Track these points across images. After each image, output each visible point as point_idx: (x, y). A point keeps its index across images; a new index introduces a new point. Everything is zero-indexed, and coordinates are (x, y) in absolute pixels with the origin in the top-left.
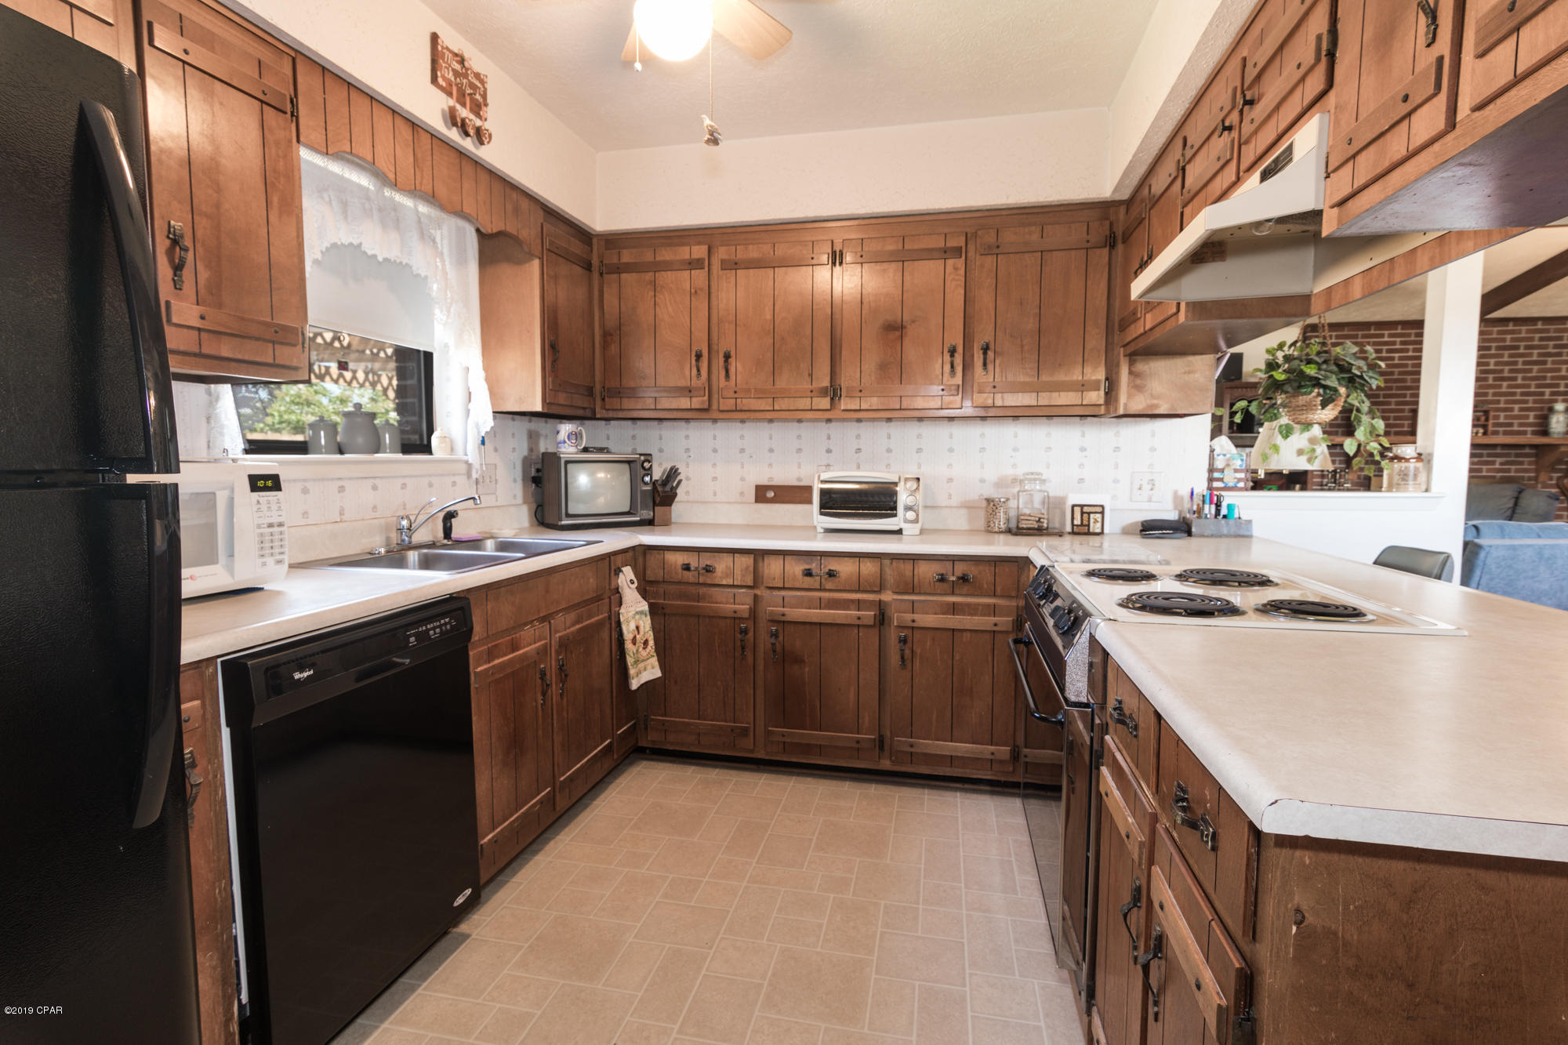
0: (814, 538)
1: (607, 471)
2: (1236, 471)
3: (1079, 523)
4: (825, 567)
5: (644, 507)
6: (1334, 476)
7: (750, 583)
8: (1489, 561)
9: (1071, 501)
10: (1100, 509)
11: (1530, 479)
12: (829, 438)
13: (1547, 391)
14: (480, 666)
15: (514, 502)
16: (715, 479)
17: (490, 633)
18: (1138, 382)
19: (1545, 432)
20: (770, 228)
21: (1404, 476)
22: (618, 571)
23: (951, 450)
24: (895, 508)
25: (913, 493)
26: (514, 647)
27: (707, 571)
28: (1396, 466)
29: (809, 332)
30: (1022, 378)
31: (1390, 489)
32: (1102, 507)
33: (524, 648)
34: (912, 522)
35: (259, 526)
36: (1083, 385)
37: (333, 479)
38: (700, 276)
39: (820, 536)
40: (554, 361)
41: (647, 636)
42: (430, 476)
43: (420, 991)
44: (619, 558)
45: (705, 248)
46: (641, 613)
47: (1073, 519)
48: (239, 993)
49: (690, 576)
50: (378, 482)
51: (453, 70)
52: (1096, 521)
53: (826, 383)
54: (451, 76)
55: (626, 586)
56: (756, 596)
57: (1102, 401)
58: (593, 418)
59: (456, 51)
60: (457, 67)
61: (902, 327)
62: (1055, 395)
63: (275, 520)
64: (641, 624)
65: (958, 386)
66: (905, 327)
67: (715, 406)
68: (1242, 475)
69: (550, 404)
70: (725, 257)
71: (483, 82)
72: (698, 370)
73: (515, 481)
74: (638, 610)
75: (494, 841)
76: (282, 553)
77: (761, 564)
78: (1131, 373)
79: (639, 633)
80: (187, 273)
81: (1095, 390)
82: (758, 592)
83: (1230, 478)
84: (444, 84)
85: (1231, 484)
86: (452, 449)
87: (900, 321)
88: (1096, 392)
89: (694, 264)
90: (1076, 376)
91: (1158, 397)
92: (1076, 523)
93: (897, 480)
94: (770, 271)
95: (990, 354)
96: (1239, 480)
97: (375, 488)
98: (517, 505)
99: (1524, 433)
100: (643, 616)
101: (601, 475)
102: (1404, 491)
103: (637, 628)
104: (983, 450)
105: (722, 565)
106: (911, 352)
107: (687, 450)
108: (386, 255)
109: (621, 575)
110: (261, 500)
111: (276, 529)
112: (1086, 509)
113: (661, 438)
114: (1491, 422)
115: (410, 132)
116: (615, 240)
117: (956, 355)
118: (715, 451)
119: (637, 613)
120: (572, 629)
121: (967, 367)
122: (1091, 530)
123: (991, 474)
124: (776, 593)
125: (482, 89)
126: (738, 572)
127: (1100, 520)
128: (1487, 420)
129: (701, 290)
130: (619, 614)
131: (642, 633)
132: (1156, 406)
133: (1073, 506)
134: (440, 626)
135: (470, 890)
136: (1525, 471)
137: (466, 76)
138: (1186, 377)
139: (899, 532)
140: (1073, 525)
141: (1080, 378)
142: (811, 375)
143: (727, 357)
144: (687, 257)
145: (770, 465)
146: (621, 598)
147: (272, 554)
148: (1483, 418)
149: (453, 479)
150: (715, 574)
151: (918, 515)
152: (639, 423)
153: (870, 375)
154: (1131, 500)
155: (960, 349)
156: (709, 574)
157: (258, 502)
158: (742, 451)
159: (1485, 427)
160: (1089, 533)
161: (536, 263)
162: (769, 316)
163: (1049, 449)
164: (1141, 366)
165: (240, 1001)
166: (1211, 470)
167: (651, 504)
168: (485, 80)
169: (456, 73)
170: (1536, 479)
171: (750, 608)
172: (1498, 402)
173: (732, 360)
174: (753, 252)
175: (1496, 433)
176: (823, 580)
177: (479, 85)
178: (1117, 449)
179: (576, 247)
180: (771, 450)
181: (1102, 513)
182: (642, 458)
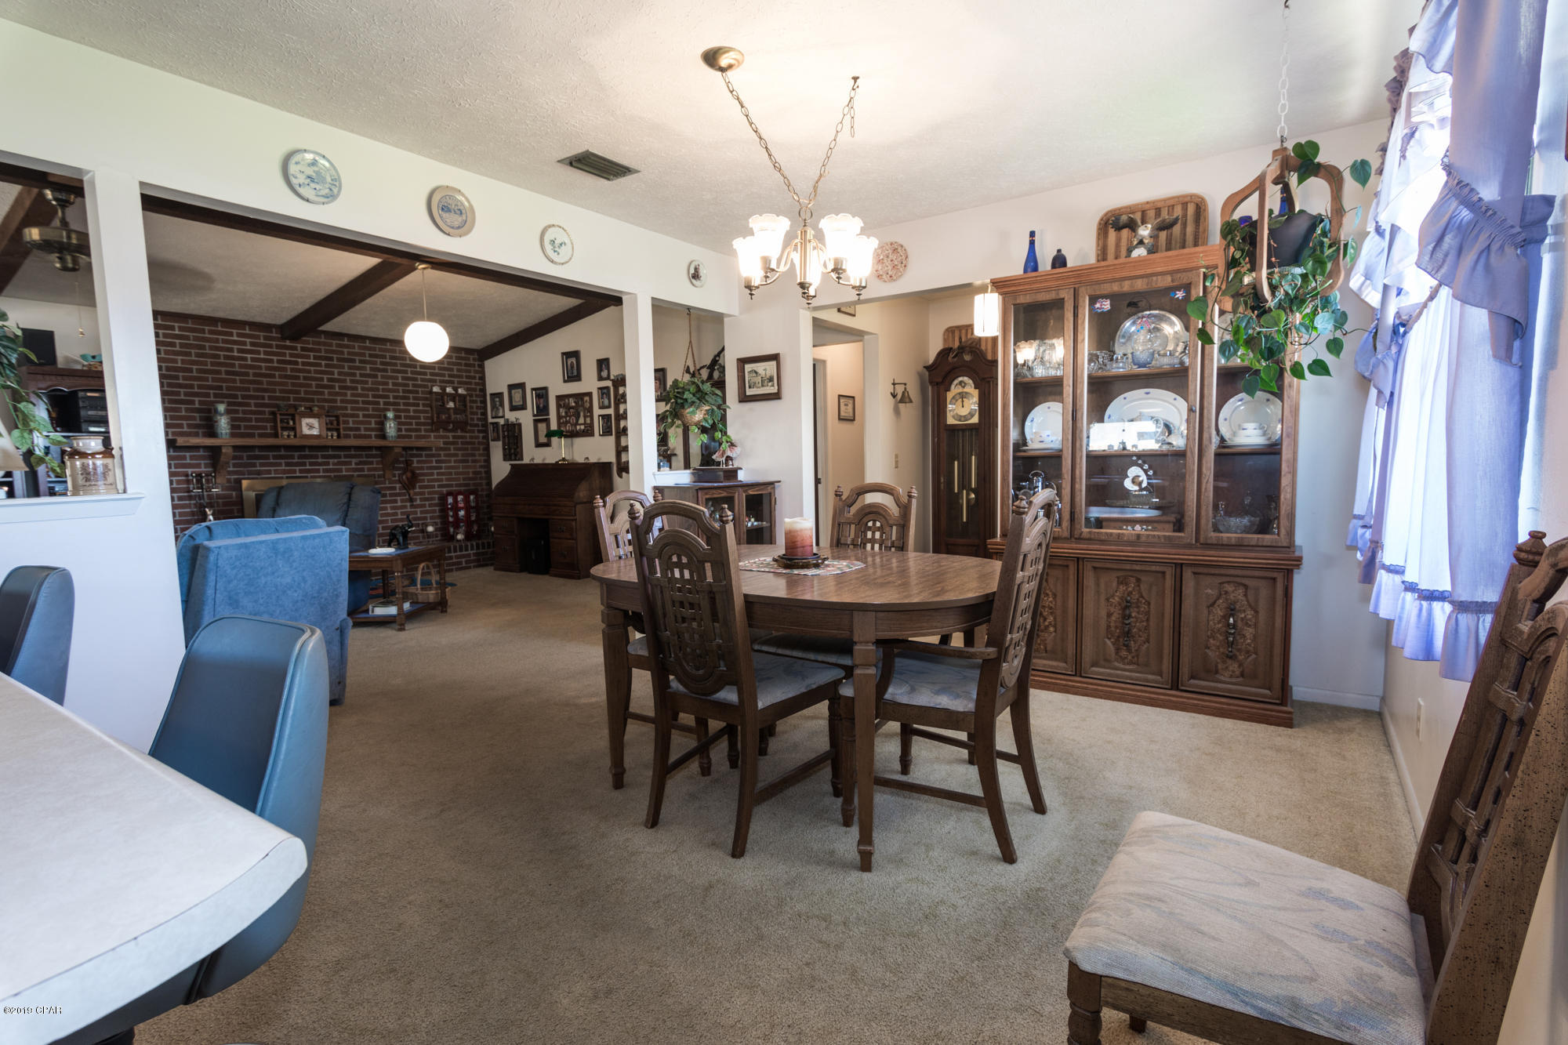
6: (199, 481)
8: (220, 563)
11: (379, 476)
13: (381, 401)
19: (384, 437)
21: (89, 476)
28: (80, 463)
31: (76, 493)
99: (370, 436)
102: (96, 494)
114: (342, 426)
128: (338, 424)
136: (375, 469)
148: (335, 423)
159: (338, 430)
170: (384, 476)
172: (346, 408)
175: (347, 436)
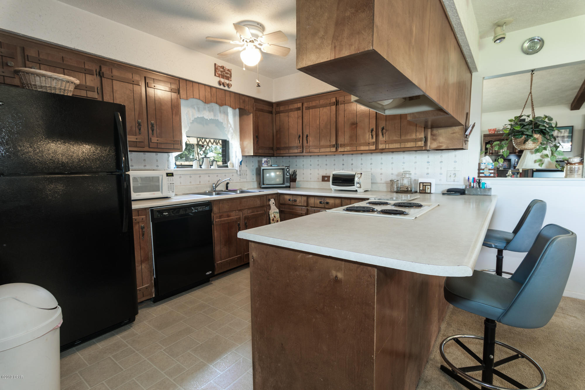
0: (331, 192)
1: (280, 172)
2: (489, 170)
3: (422, 189)
4: (326, 201)
5: (287, 182)
7: (306, 205)
9: (420, 181)
10: (430, 184)
12: (343, 160)
14: (217, 219)
15: (253, 181)
16: (311, 174)
17: (220, 212)
18: (434, 138)
20: (319, 95)
21: (572, 171)
22: (269, 200)
23: (382, 164)
24: (354, 183)
25: (359, 178)
26: (229, 216)
27: (295, 201)
28: (569, 167)
29: (329, 127)
30: (395, 138)
32: (430, 183)
33: (232, 217)
34: (359, 188)
35: (168, 184)
36: (416, 140)
37: (198, 174)
38: (300, 112)
39: (333, 192)
40: (257, 141)
41: (278, 219)
42: (225, 173)
43: (197, 291)
44: (270, 197)
45: (301, 104)
46: (276, 212)
47: (420, 187)
48: (154, 276)
49: (290, 203)
50: (210, 175)
51: (221, 71)
52: (428, 188)
53: (334, 143)
54: (220, 73)
55: (271, 205)
56: (307, 209)
57: (423, 145)
58: (273, 156)
59: (221, 66)
60: (222, 70)
61: (357, 124)
62: (406, 143)
63: (172, 183)
64: (276, 215)
65: (374, 142)
66: (358, 124)
67: (304, 151)
68: (492, 171)
69: (255, 153)
70: (307, 106)
71: (230, 71)
72: (299, 141)
73: (253, 175)
74: (275, 211)
75: (221, 263)
76: (173, 190)
77: (308, 199)
78: (431, 134)
79: (275, 218)
80: (155, 132)
81: (420, 141)
82: (308, 208)
83: (487, 172)
84: (218, 75)
85: (488, 175)
86: (233, 166)
87: (356, 122)
88: (421, 142)
89: (298, 109)
90: (414, 136)
91: (442, 143)
92: (421, 189)
93: (355, 174)
94: (318, 109)
95: (384, 131)
96: (491, 173)
97: (209, 176)
98: (253, 182)
100: (277, 214)
101: (278, 173)
102: (573, 178)
103: (275, 216)
104: (392, 163)
105: (299, 199)
106: (359, 131)
107: (303, 165)
108: (210, 118)
109: (270, 201)
110: (169, 178)
111: (172, 185)
112: (424, 184)
113: (296, 162)
115: (210, 89)
116: (279, 104)
117: (373, 132)
118: (311, 165)
119: (275, 212)
120: (250, 214)
121: (377, 136)
122: (426, 192)
123: (395, 172)
124: (313, 208)
125: (230, 73)
126: (302, 202)
127: (429, 188)
129: (300, 116)
130: (269, 212)
131: (276, 218)
132: (441, 146)
133: (420, 183)
134: (202, 208)
135: (211, 272)
137: (225, 71)
138: (452, 135)
139: (356, 191)
140: (420, 190)
141: (415, 137)
142: (330, 141)
143: (307, 136)
144: (296, 107)
145: (326, 169)
146: (270, 208)
147: (171, 190)
149: (232, 174)
150: (297, 202)
151: (360, 185)
152: (291, 157)
153: (347, 140)
154: (447, 181)
155: (375, 130)
156: (295, 202)
157: (168, 179)
158: (318, 165)
160: (425, 193)
161: (252, 114)
162: (318, 123)
163: (416, 162)
164: (435, 131)
165: (154, 277)
166: (479, 169)
167: (289, 181)
168: (231, 70)
169: (221, 72)
171: (306, 213)
173: (309, 137)
174: (314, 104)
176: (325, 205)
177: (229, 72)
178: (441, 162)
179: (266, 108)
180: (326, 165)
181: (430, 185)
182: (286, 168)
